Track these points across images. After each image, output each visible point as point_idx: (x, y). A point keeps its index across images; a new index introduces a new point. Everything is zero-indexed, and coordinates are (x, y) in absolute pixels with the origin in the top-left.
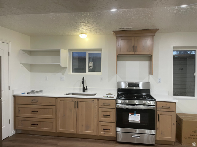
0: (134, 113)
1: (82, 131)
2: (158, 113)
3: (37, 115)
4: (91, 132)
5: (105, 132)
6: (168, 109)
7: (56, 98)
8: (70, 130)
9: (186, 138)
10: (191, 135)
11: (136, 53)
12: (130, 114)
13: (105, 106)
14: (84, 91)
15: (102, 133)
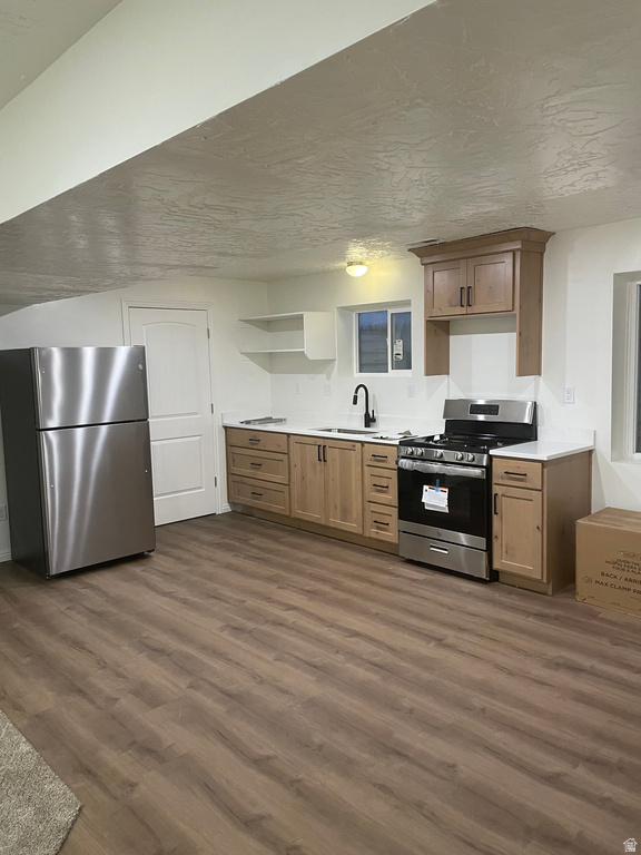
0: (435, 485)
1: (336, 521)
2: (496, 489)
3: (260, 474)
4: (352, 526)
5: (378, 528)
6: (522, 480)
7: (288, 435)
8: (314, 515)
9: (590, 580)
10: (603, 574)
11: (470, 310)
12: (425, 487)
13: (377, 461)
14: (367, 425)
15: (372, 532)
